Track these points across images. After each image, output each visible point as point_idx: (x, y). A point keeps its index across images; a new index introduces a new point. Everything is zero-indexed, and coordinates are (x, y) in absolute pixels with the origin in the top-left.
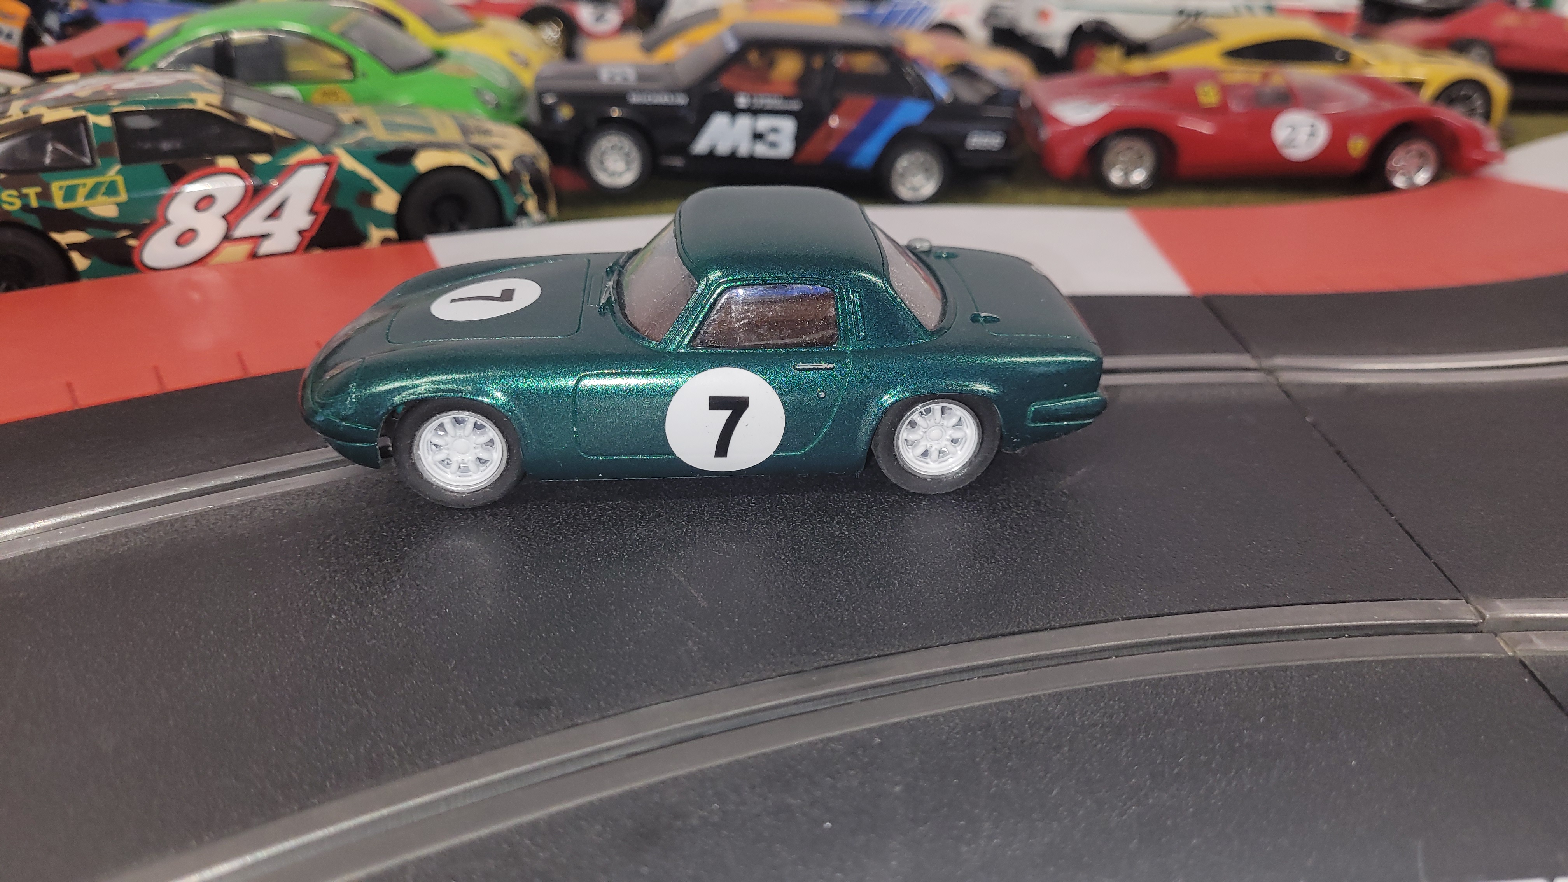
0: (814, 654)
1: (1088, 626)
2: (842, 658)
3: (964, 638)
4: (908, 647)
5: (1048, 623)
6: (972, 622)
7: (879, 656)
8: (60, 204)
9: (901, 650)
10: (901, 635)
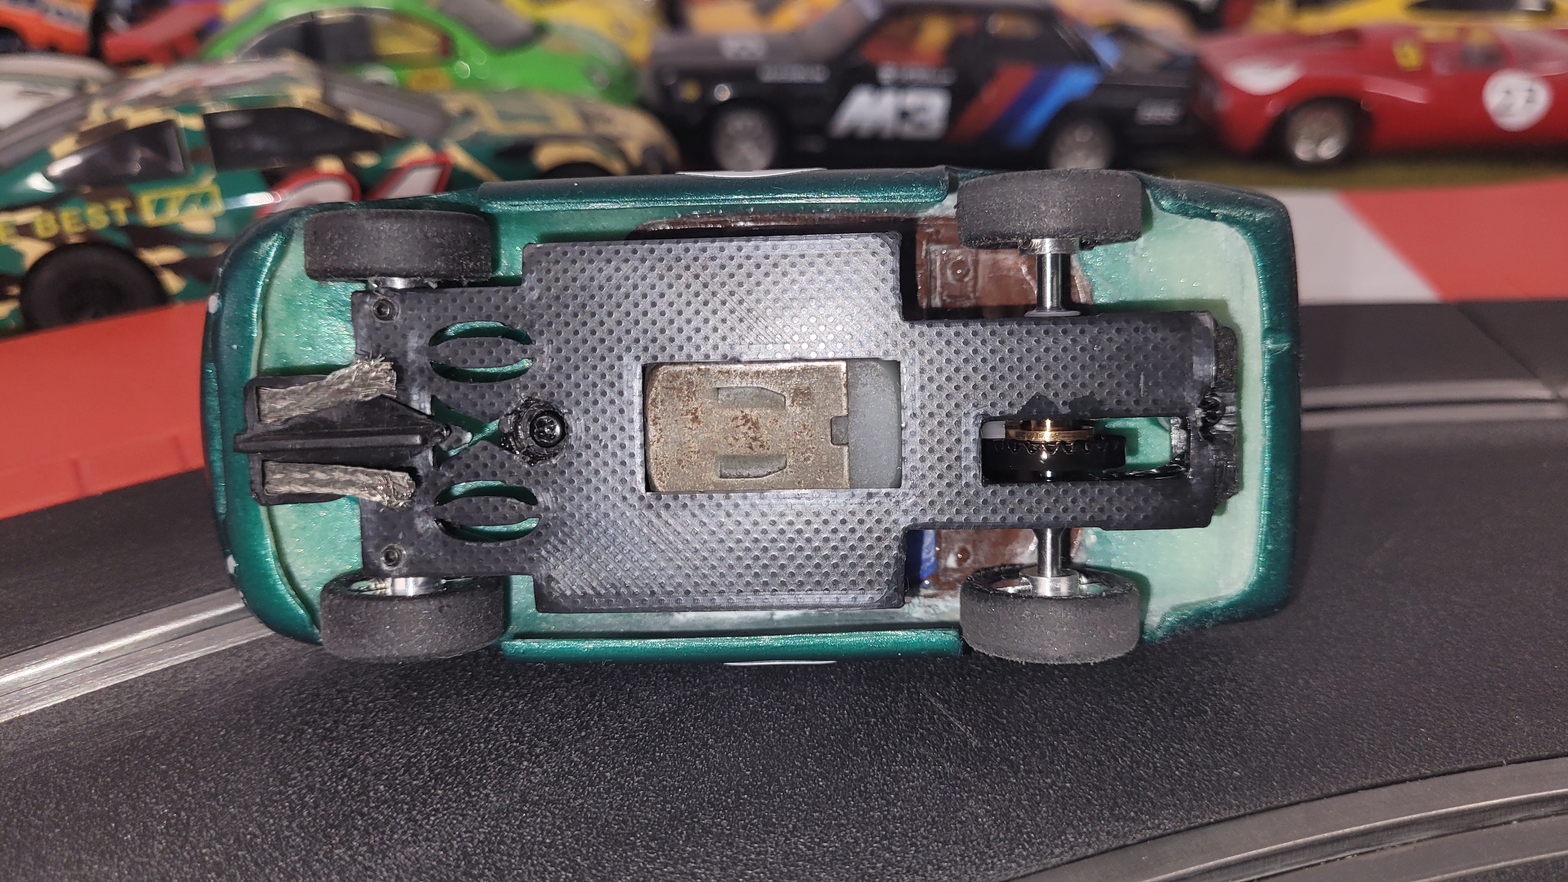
0: (1133, 820)
1: (1469, 774)
2: (1169, 826)
3: (1317, 793)
4: (1250, 808)
5: (1417, 770)
6: (1319, 769)
7: (1217, 822)
8: (149, 217)
9: (1242, 812)
10: (1235, 789)
